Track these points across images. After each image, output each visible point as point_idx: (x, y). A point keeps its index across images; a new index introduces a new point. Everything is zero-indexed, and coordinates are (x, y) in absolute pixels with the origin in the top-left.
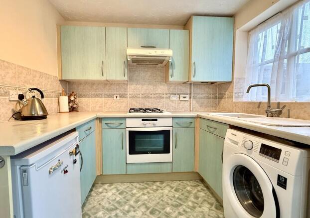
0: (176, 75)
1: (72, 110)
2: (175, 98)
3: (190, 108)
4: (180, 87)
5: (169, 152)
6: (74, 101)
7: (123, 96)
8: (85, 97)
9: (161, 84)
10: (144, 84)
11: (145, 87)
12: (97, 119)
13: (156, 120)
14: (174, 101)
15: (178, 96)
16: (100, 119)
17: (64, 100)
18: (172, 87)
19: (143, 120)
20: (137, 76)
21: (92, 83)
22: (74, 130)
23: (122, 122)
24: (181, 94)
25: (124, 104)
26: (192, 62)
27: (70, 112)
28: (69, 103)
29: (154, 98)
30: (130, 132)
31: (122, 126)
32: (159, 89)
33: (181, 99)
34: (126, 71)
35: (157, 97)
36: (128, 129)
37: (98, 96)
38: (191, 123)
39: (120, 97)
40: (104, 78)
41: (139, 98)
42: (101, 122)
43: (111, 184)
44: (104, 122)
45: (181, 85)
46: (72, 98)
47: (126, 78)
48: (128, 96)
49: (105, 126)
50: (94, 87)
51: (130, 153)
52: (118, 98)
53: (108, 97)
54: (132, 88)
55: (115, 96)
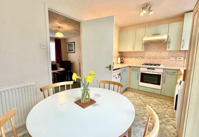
0: (172, 47)
1: (122, 63)
2: (173, 59)
3: (184, 65)
4: (177, 53)
5: (160, 85)
6: (122, 59)
7: (143, 57)
8: (127, 58)
9: (164, 52)
10: (154, 52)
11: (154, 53)
12: (129, 66)
13: (154, 69)
14: (172, 61)
15: (175, 58)
16: (130, 67)
17: (119, 59)
18: (172, 53)
19: (147, 69)
20: (151, 48)
21: (130, 52)
22: (119, 69)
23: (139, 68)
24: (178, 57)
25: (143, 61)
26: (182, 40)
27: (121, 63)
28: (121, 60)
29: (160, 59)
30: (141, 73)
31: (138, 70)
32: (163, 54)
33: (177, 60)
34: (144, 46)
35: (161, 58)
36: (141, 72)
37: (132, 57)
38: (175, 73)
39: (141, 58)
40: (134, 51)
41: (151, 58)
42: (130, 68)
43: (133, 92)
44: (131, 68)
45: (178, 52)
46: (122, 58)
47: (143, 50)
48: (145, 57)
49: (132, 70)
50: (131, 54)
51: (141, 82)
52: (140, 58)
53: (136, 58)
54: (147, 54)
55: (139, 58)
